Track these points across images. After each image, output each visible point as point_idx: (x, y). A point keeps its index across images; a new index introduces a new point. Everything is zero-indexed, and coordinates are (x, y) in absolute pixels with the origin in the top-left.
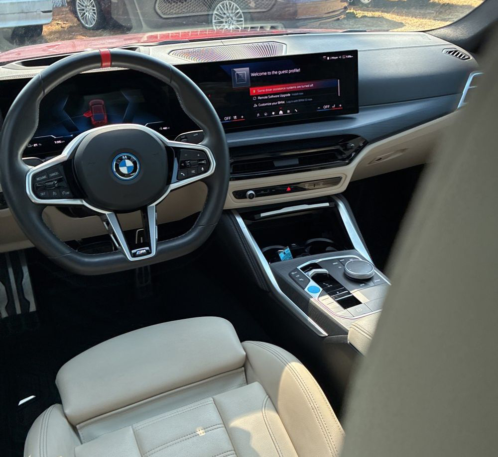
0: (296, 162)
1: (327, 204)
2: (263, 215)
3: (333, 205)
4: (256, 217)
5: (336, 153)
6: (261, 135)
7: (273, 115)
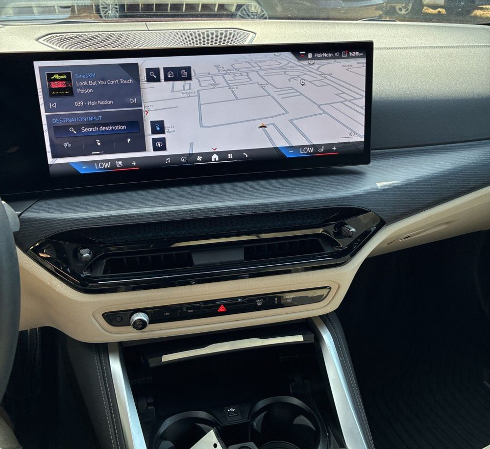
0: (238, 256)
1: (299, 338)
2: (166, 358)
3: (311, 339)
4: (152, 362)
5: (320, 240)
6: (167, 202)
7: (199, 161)
